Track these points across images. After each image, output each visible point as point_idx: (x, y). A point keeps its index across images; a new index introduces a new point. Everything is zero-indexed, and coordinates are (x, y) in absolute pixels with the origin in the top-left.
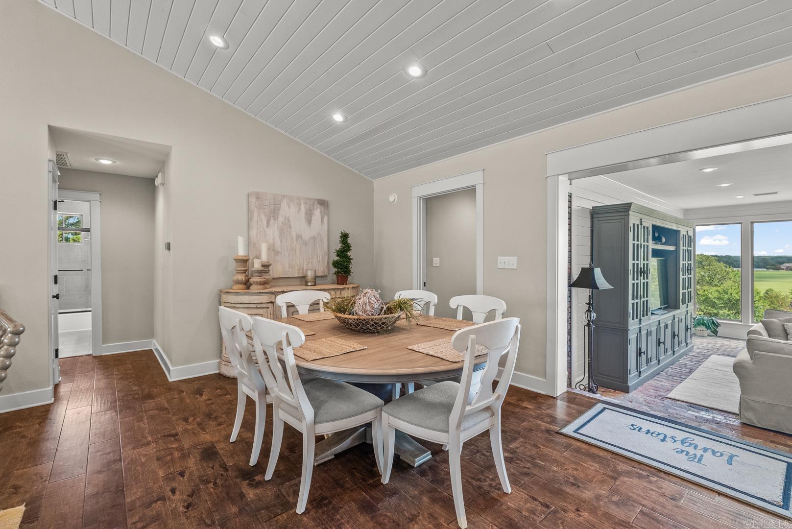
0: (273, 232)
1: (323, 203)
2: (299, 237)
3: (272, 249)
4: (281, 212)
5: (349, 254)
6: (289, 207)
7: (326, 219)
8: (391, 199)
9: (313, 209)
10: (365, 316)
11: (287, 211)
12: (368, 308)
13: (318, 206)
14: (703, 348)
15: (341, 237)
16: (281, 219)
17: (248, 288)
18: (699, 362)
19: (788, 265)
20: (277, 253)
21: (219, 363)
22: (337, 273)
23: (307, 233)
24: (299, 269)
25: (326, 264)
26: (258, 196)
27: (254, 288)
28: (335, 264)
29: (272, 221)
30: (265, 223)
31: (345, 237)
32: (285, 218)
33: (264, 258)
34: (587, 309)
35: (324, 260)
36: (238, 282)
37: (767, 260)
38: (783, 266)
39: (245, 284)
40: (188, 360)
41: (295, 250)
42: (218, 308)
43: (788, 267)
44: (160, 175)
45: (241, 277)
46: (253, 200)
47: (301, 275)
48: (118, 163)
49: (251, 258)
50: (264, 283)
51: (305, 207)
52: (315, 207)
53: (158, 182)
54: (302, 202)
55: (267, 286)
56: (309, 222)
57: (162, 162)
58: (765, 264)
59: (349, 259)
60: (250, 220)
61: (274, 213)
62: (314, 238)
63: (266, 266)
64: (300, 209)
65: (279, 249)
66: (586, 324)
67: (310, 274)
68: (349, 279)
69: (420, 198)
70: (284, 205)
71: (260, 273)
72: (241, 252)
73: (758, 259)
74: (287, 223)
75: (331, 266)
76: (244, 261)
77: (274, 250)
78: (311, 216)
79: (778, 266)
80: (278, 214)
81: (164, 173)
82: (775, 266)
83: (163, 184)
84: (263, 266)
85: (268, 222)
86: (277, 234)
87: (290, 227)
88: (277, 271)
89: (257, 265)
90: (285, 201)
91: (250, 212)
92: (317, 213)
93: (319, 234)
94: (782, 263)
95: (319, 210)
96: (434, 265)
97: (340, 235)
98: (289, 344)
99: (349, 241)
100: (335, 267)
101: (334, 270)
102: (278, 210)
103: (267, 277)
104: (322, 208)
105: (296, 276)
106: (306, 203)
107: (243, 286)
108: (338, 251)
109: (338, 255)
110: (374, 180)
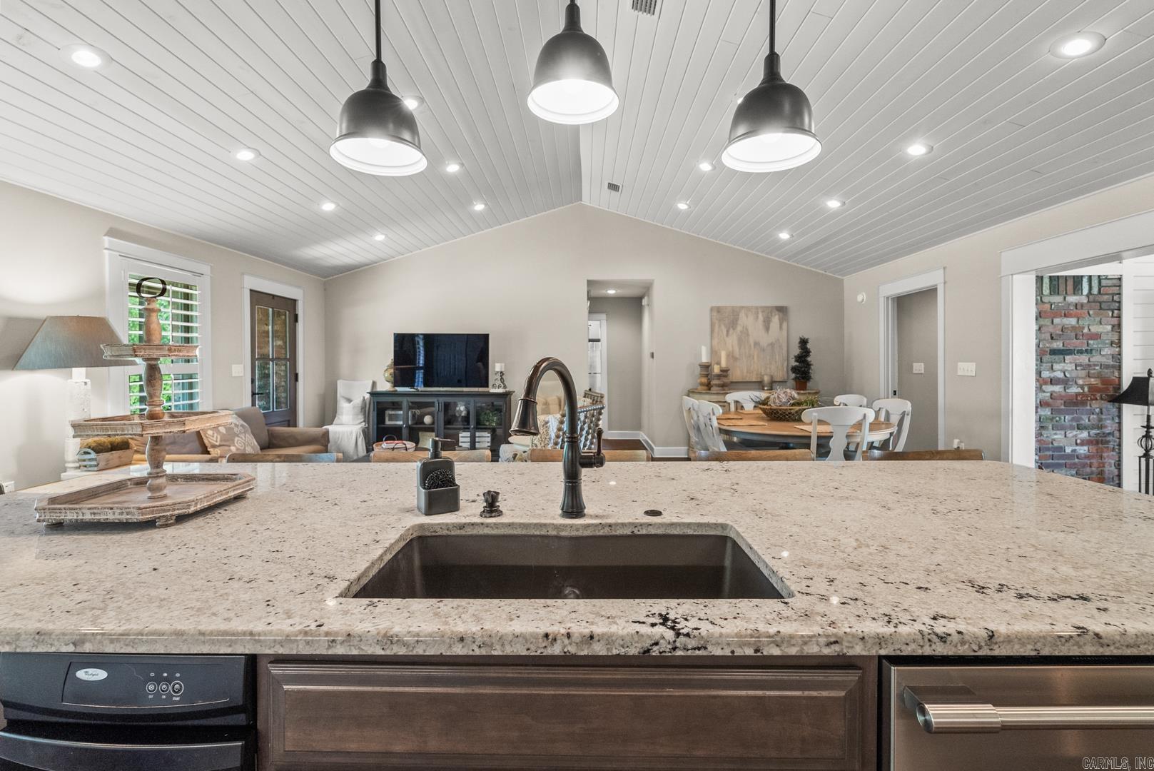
0: (732, 341)
1: (782, 310)
2: (756, 344)
3: (730, 356)
4: (739, 322)
5: (809, 359)
6: (747, 317)
7: (785, 325)
8: (860, 298)
9: (771, 315)
10: (775, 407)
11: (746, 321)
12: (777, 401)
13: (777, 312)
15: (800, 342)
16: (739, 328)
17: (710, 389)
20: (736, 359)
21: (688, 449)
22: (795, 379)
23: (765, 339)
24: (757, 374)
25: (785, 369)
26: (718, 310)
27: (714, 389)
28: (794, 369)
29: (731, 331)
30: (725, 333)
31: (804, 342)
32: (743, 327)
33: (724, 364)
34: (1145, 433)
35: (783, 365)
36: (702, 384)
39: (707, 386)
40: (666, 444)
41: (753, 356)
42: (682, 399)
44: (646, 298)
45: (704, 380)
46: (715, 314)
47: (759, 380)
48: (619, 291)
49: (713, 363)
50: (723, 386)
51: (763, 315)
52: (773, 314)
53: (645, 302)
54: (760, 311)
55: (726, 388)
56: (767, 329)
57: (647, 288)
59: (808, 365)
60: (712, 331)
61: (733, 324)
62: (772, 345)
63: (725, 372)
64: (757, 317)
65: (738, 356)
66: (1142, 455)
67: (766, 379)
68: (809, 384)
69: (888, 298)
70: (742, 315)
71: (719, 376)
72: (705, 359)
74: (745, 332)
75: (790, 372)
76: (706, 367)
77: (733, 356)
78: (769, 324)
80: (737, 324)
81: (648, 296)
83: (648, 305)
84: (721, 371)
85: (728, 331)
86: (735, 343)
87: (748, 335)
88: (736, 375)
89: (716, 370)
90: (743, 311)
91: (712, 325)
92: (775, 320)
93: (778, 340)
95: (777, 317)
96: (915, 372)
97: (799, 340)
98: (714, 414)
99: (809, 346)
100: (793, 372)
101: (793, 376)
102: (737, 321)
103: (726, 380)
104: (781, 314)
105: (754, 380)
106: (762, 312)
107: (705, 388)
108: (795, 357)
109: (796, 361)
110: (845, 278)
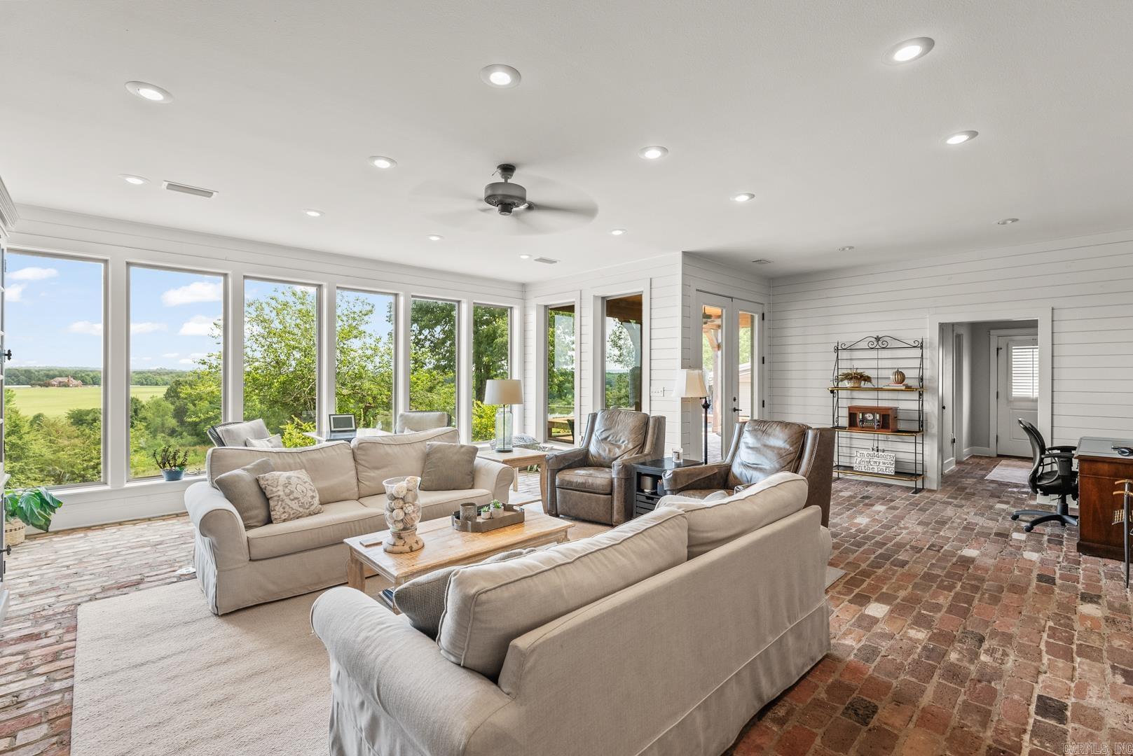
14: (34, 588)
18: (56, 657)
19: (60, 379)
37: (32, 373)
38: (53, 382)
43: (60, 382)
58: (30, 379)
73: (19, 371)
79: (47, 382)
82: (43, 381)
94: (53, 377)
